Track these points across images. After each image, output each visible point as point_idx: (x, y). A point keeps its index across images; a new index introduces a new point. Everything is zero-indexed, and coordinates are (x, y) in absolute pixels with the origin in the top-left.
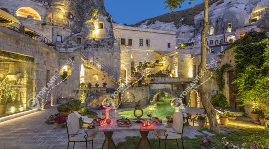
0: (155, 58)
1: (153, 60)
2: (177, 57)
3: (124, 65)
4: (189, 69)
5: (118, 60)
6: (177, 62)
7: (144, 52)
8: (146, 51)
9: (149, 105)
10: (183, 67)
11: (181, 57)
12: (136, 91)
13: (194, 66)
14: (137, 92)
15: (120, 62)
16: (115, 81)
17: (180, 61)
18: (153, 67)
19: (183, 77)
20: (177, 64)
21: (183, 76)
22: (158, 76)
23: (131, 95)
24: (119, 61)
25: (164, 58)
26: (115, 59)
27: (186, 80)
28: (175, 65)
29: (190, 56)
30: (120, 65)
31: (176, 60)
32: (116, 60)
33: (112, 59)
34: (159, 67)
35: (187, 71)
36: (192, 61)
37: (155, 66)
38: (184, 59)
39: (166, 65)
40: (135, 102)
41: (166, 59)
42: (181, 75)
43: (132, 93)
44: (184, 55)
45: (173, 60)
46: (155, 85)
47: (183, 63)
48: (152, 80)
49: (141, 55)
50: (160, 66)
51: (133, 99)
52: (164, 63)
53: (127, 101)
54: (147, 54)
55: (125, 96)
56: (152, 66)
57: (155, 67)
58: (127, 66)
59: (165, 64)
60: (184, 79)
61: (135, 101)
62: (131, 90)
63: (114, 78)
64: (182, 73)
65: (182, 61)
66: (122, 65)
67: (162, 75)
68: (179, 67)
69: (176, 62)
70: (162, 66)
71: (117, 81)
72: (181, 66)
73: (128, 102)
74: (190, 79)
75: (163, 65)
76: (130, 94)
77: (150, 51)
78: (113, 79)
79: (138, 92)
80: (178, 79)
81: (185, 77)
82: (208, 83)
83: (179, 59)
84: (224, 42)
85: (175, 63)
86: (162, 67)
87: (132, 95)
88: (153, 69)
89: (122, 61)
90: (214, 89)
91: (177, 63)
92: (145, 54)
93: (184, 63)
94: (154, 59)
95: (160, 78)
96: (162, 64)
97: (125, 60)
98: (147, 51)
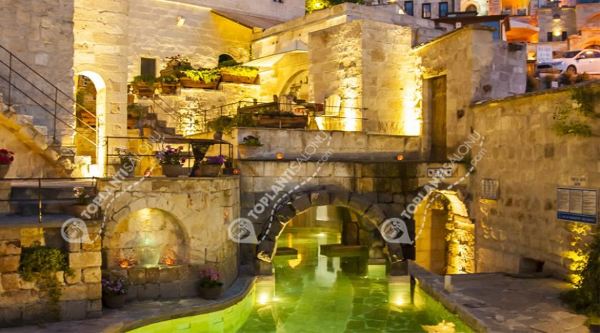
0: (214, 46)
1: (206, 54)
2: (358, 36)
3: (91, 59)
4: (402, 94)
5: (59, 27)
6: (353, 59)
7: (166, 13)
8: (173, 7)
9: (253, 275)
10: (379, 83)
11: (372, 36)
12: (198, 204)
13: (427, 84)
14: (201, 205)
15: (70, 36)
16: (45, 147)
17: (370, 58)
18: (215, 86)
19: (382, 133)
20: (353, 70)
21: (380, 126)
22: (271, 121)
23: (162, 228)
24: (66, 27)
25: (266, 45)
26: (44, 15)
27: (394, 145)
28: (342, 72)
29: (408, 38)
30: (71, 55)
31: (350, 50)
32: (46, 22)
33: (21, 17)
34: (242, 85)
35: (395, 105)
36: (419, 60)
37: (221, 80)
38: (385, 47)
39: (276, 76)
40: (190, 266)
41: (277, 49)
42: (371, 124)
43: (166, 214)
44: (385, 30)
45: (330, 51)
46: (268, 169)
47: (380, 64)
48: (252, 142)
49: (151, 26)
50: (247, 81)
51: (175, 249)
52: (269, 69)
53: (143, 261)
54: (181, 22)
55: (126, 230)
56: (207, 80)
57: (223, 84)
58: (104, 65)
59: (272, 72)
60: (388, 140)
61: (192, 262)
62: (168, 196)
63: (36, 127)
64: (376, 112)
65: (377, 55)
66: (79, 58)
67: (289, 120)
68: (363, 83)
69: (347, 61)
70: (256, 81)
71: (56, 144)
72: (374, 82)
73: (149, 266)
74: (409, 144)
75: (258, 77)
76: (160, 220)
77: (193, 9)
78: (36, 133)
79: (205, 208)
80: (362, 140)
81: (389, 133)
82: (534, 158)
83: (364, 47)
84: (450, 10)
85: (341, 66)
86: (253, 87)
87: (170, 226)
88: (212, 92)
89: (81, 35)
90: (583, 184)
91: (353, 64)
92: (169, 20)
93: (385, 67)
94: (210, 49)
95: (282, 134)
96: (252, 74)
97: (99, 28)
98: (182, 9)
